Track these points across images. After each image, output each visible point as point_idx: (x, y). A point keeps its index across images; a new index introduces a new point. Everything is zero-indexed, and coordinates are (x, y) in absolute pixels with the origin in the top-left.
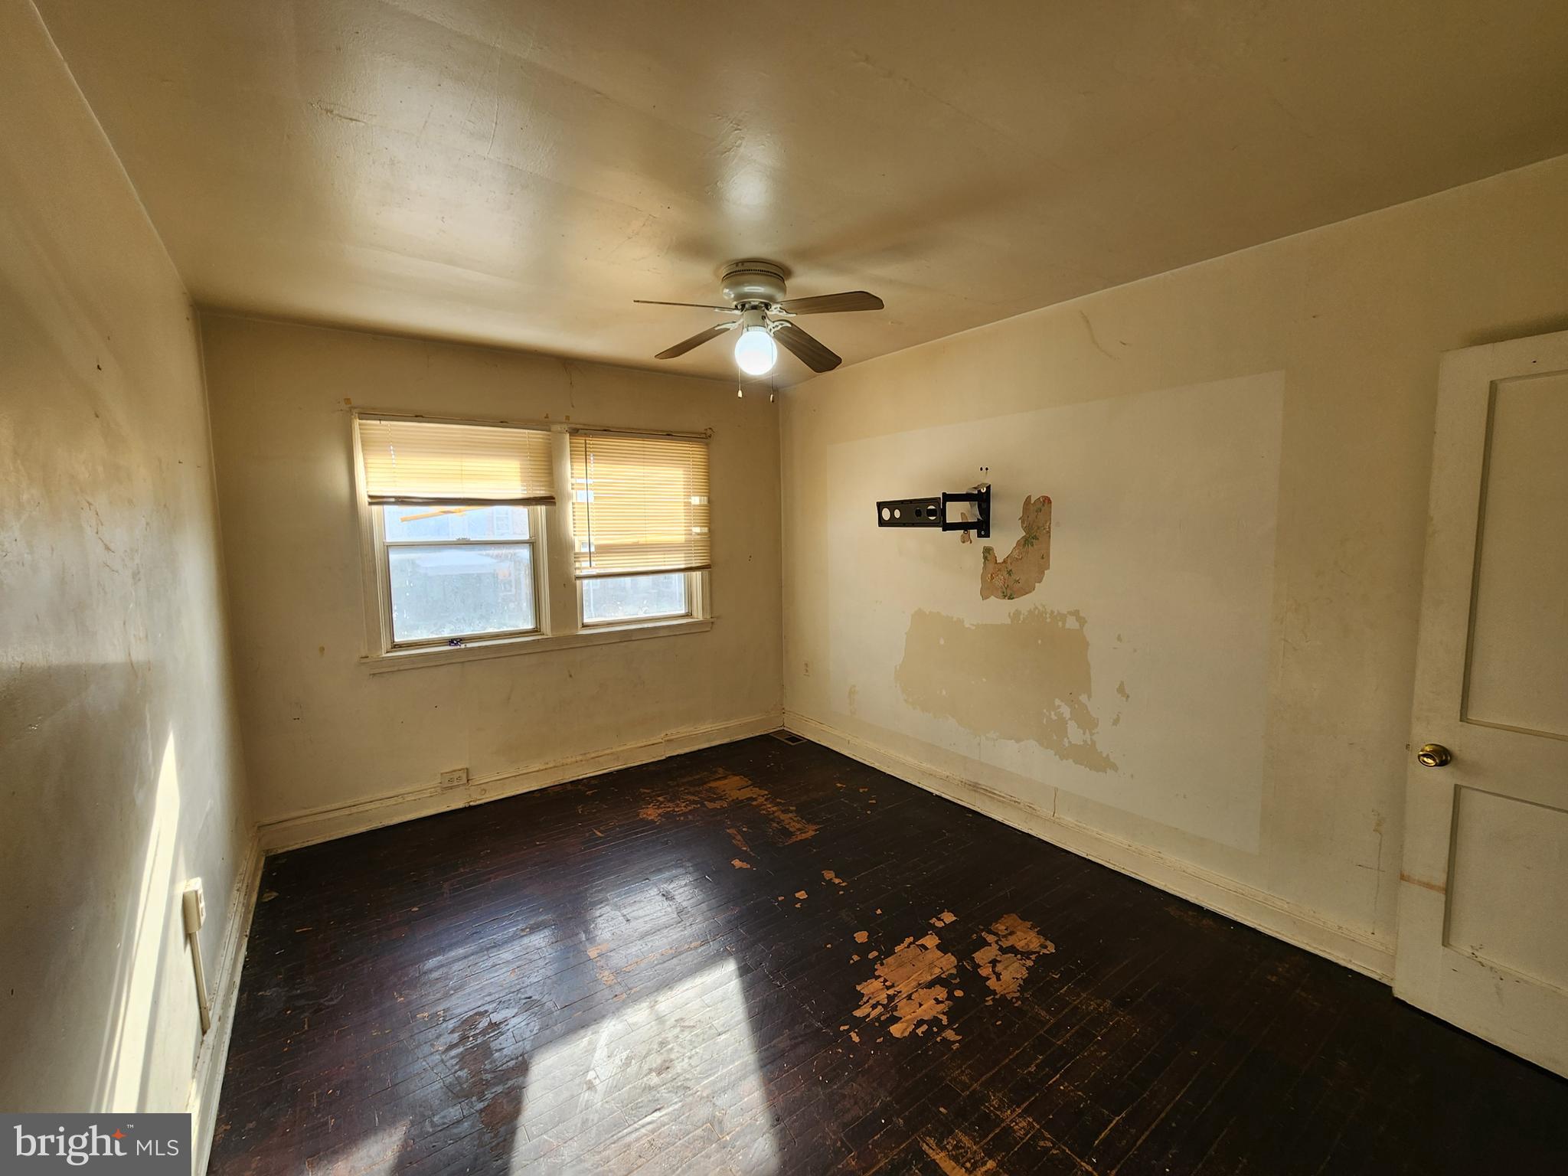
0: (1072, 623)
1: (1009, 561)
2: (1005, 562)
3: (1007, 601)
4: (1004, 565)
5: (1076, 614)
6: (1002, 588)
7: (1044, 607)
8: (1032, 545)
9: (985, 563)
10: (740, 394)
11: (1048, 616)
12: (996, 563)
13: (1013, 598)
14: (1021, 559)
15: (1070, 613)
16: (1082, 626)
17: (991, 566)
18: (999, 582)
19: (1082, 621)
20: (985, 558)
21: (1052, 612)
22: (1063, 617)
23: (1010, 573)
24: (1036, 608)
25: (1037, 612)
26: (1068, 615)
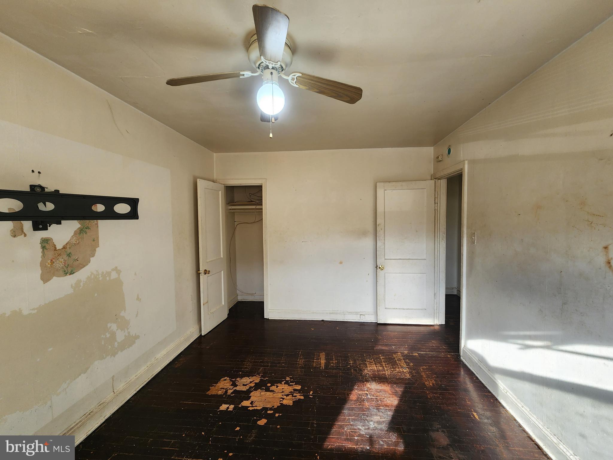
0: (114, 275)
1: (68, 246)
2: (64, 248)
3: (68, 277)
4: (63, 250)
5: (116, 269)
6: (63, 268)
7: (97, 271)
8: (86, 233)
9: (43, 252)
10: (271, 135)
11: (100, 276)
12: (55, 249)
13: (74, 273)
14: (78, 243)
15: (113, 270)
16: (119, 275)
17: (50, 254)
18: (59, 264)
19: (119, 272)
20: (43, 248)
21: (103, 273)
22: (109, 274)
23: (69, 255)
24: (92, 273)
25: (92, 277)
26: (112, 271)
